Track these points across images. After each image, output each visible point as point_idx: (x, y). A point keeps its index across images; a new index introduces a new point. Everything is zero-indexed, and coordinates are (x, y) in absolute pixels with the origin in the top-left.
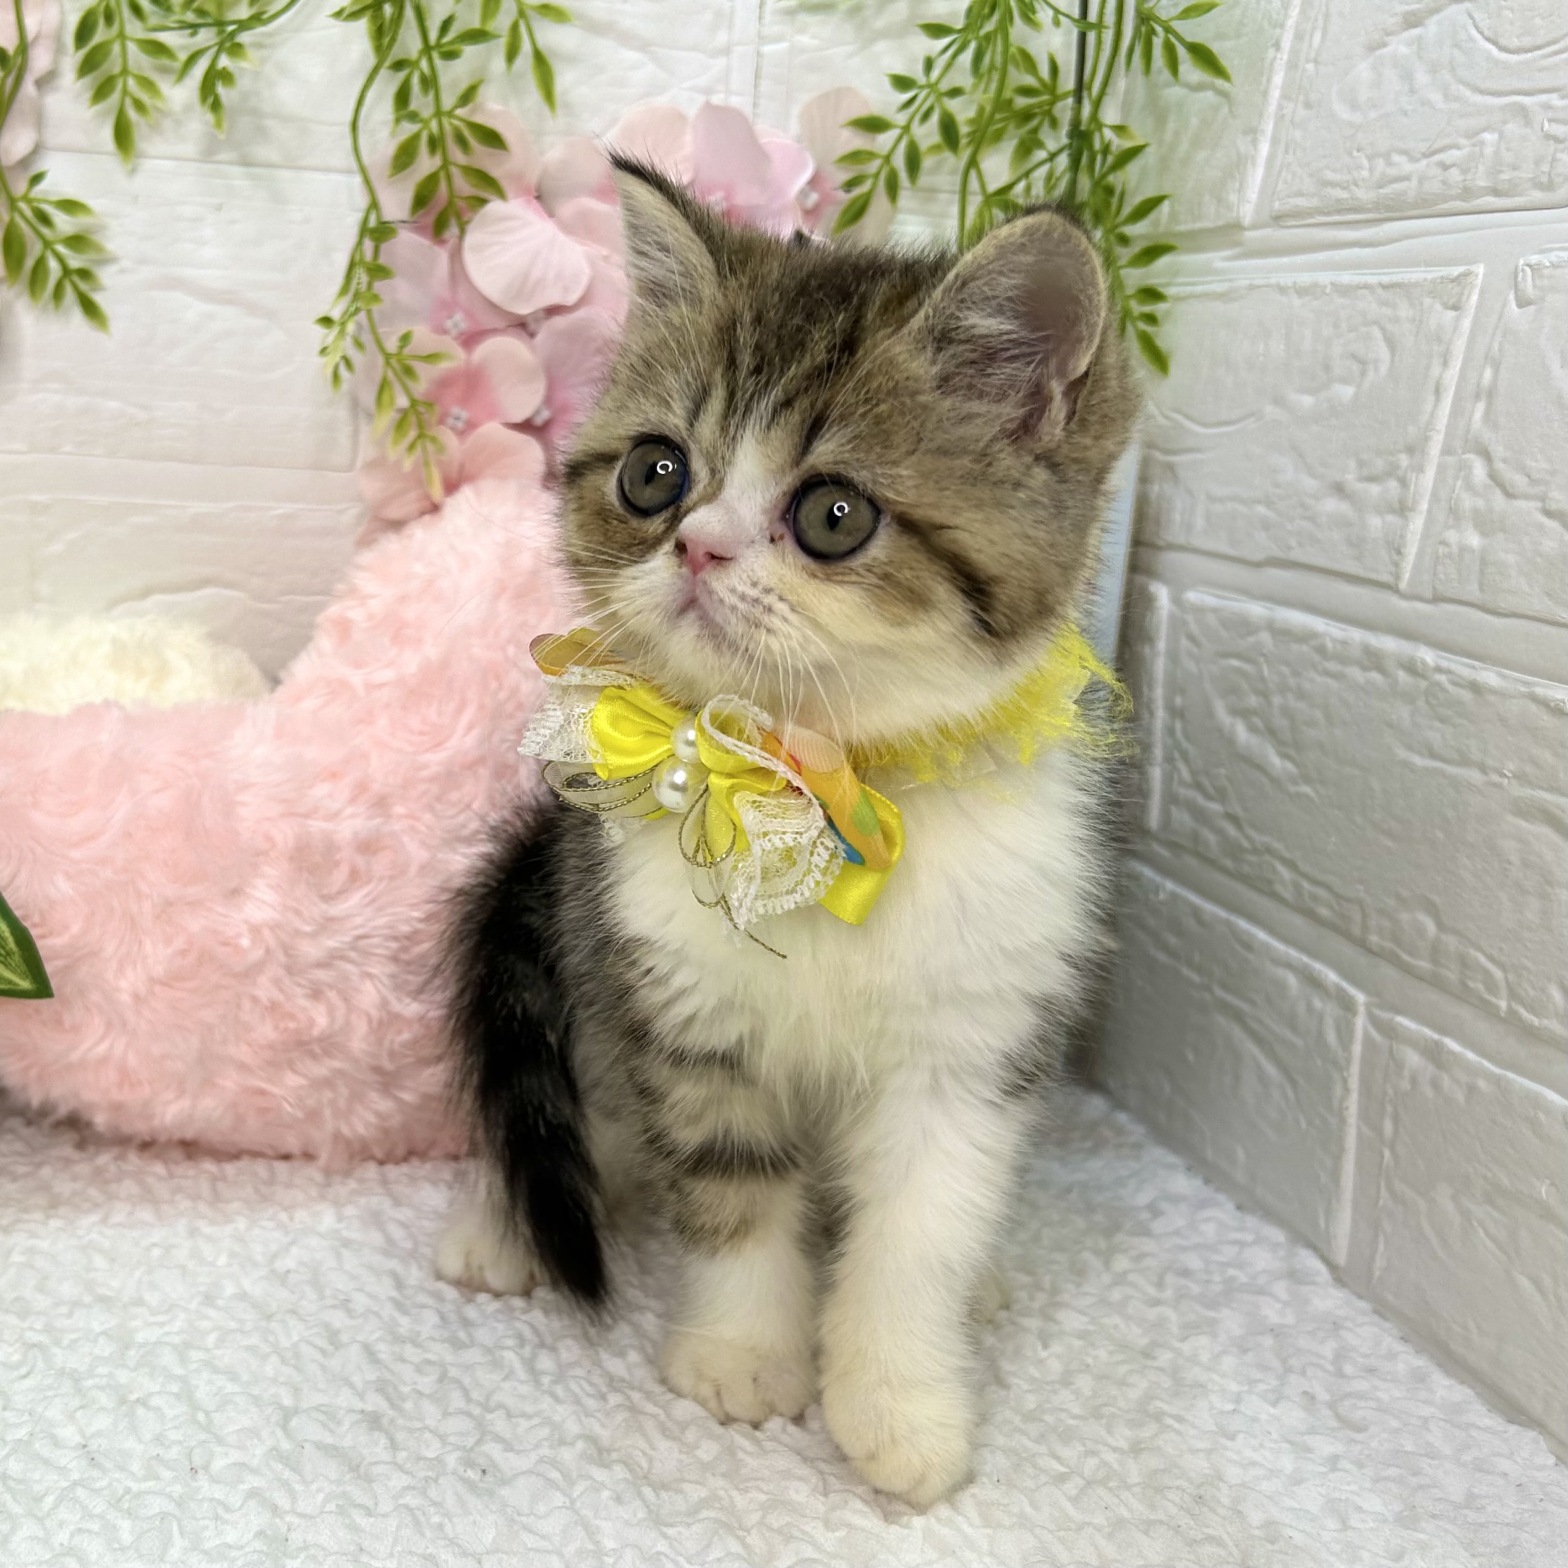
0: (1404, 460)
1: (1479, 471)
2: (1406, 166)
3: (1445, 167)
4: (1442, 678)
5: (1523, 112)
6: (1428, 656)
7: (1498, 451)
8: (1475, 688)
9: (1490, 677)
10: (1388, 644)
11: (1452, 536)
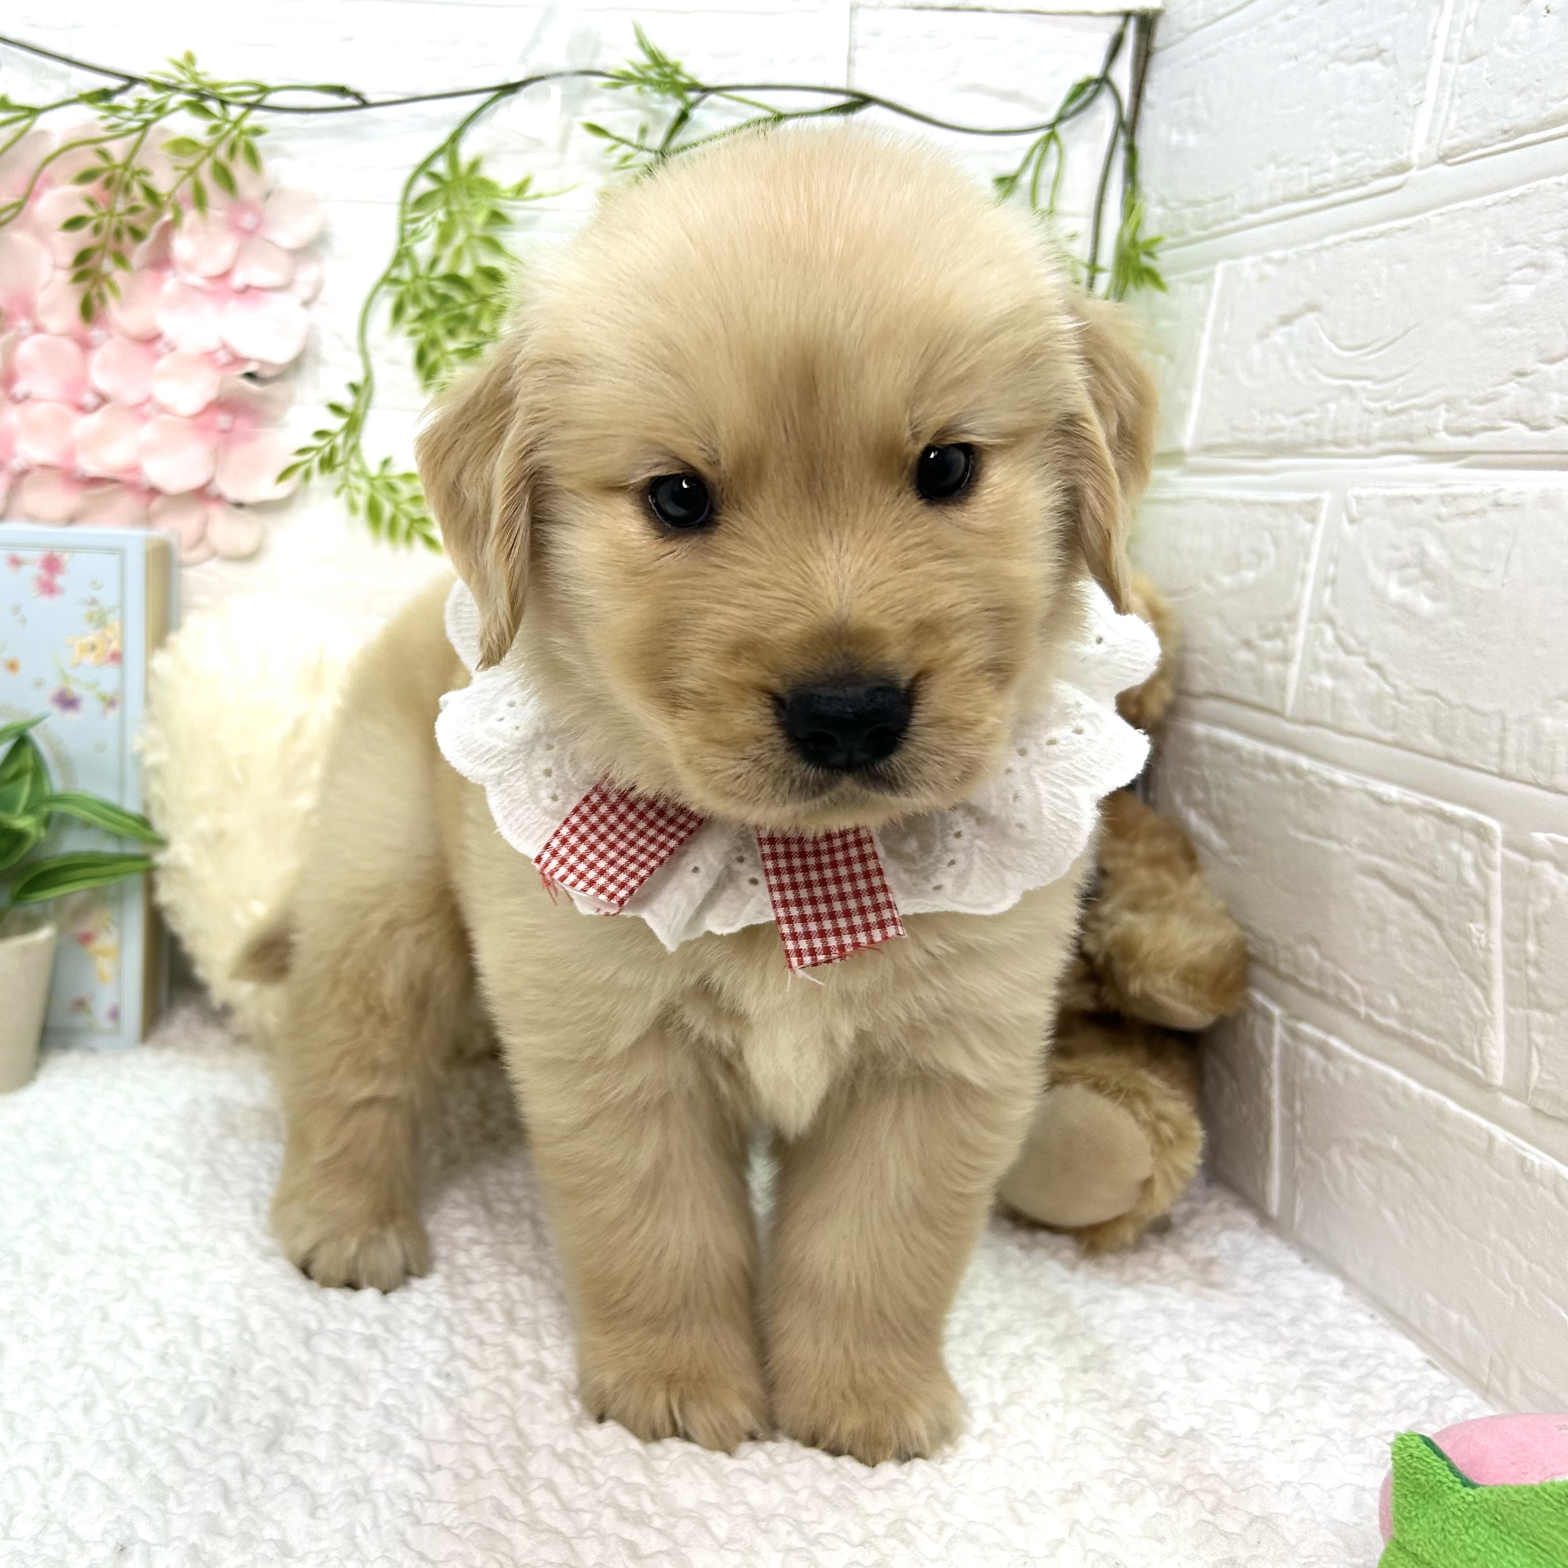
0: (1286, 626)
1: (1329, 636)
2: (1283, 421)
3: (1306, 424)
4: (1312, 779)
5: (1350, 391)
6: (1304, 762)
7: (1340, 622)
8: (1333, 785)
9: (1341, 777)
10: (1281, 754)
11: (1315, 679)
